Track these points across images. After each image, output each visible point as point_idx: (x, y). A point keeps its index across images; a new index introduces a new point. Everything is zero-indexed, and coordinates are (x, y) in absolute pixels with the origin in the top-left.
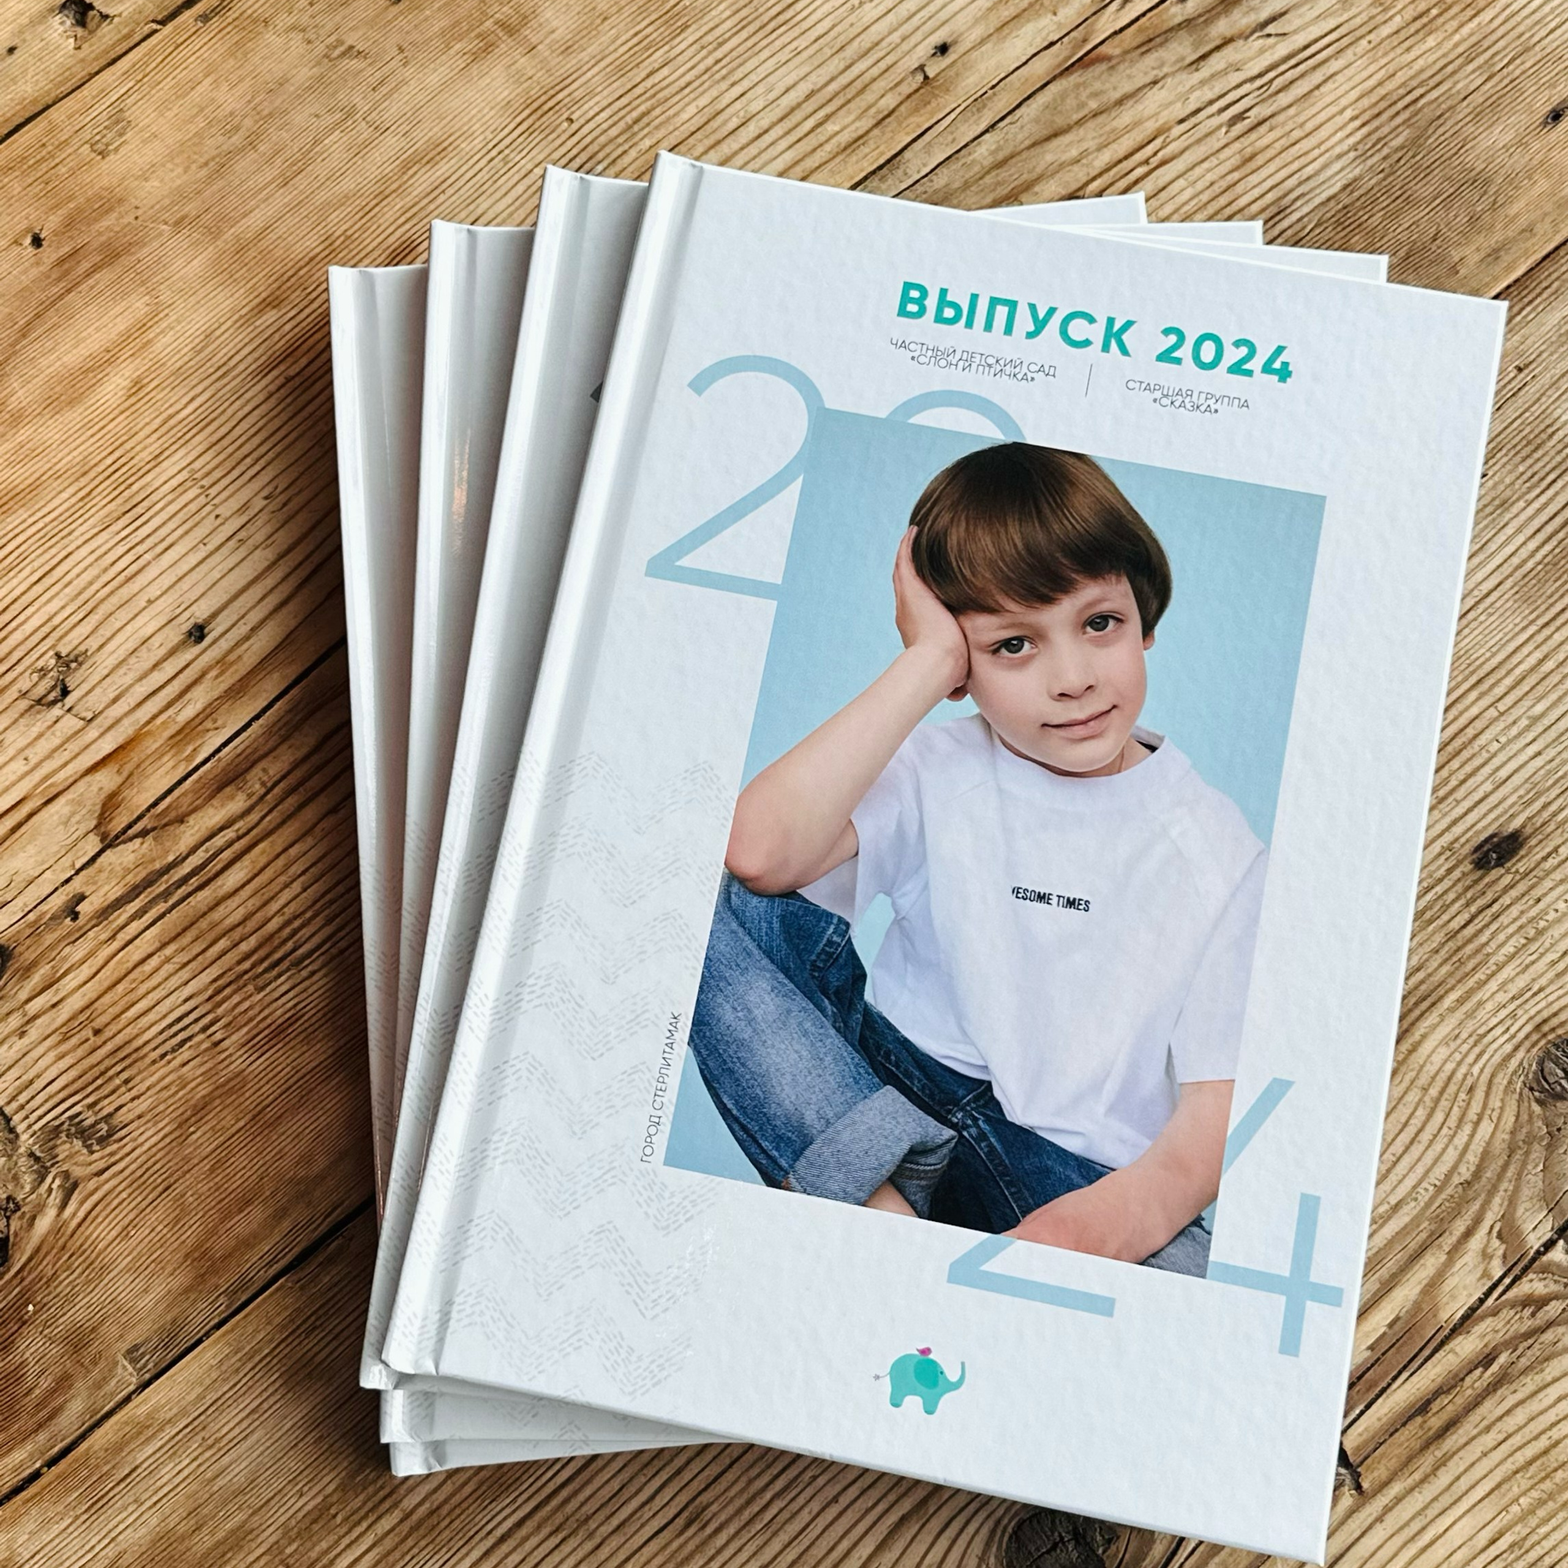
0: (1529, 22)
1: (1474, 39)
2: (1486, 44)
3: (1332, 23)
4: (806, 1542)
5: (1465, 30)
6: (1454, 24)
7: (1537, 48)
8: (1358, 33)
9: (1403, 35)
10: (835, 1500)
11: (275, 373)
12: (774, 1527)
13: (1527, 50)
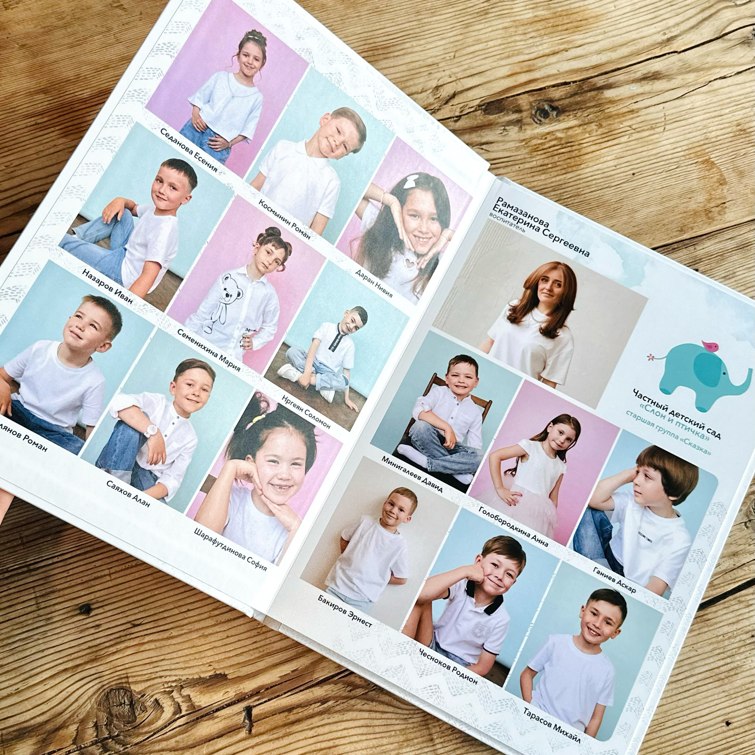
0: (585, 185)
1: (560, 183)
2: (564, 186)
3: (508, 154)
4: (23, 663)
5: (558, 178)
6: (555, 174)
7: (583, 196)
8: (517, 162)
9: (533, 170)
10: (43, 651)
11: (33, 119)
12: (14, 651)
13: (579, 195)
